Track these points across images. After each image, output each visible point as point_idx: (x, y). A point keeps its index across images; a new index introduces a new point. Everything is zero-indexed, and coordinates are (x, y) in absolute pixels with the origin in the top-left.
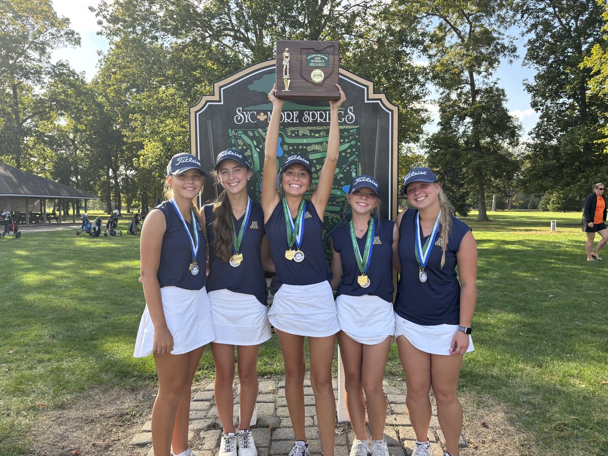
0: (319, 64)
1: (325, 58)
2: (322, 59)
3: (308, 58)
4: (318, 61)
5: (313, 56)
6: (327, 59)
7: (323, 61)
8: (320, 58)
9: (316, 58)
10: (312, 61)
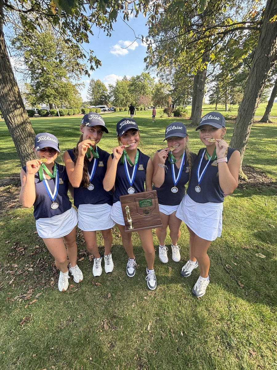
0: (147, 205)
1: (150, 201)
2: (148, 202)
3: (140, 203)
4: (146, 204)
5: (142, 201)
6: (151, 201)
7: (149, 203)
8: (147, 202)
9: (144, 202)
10: (142, 204)
